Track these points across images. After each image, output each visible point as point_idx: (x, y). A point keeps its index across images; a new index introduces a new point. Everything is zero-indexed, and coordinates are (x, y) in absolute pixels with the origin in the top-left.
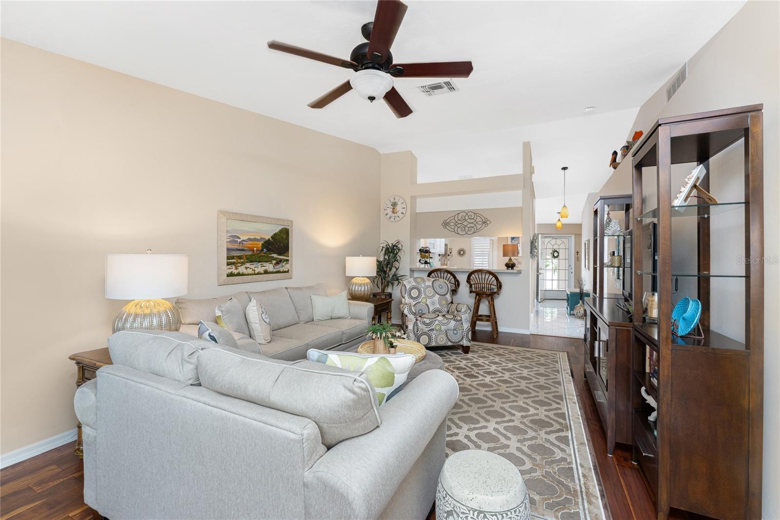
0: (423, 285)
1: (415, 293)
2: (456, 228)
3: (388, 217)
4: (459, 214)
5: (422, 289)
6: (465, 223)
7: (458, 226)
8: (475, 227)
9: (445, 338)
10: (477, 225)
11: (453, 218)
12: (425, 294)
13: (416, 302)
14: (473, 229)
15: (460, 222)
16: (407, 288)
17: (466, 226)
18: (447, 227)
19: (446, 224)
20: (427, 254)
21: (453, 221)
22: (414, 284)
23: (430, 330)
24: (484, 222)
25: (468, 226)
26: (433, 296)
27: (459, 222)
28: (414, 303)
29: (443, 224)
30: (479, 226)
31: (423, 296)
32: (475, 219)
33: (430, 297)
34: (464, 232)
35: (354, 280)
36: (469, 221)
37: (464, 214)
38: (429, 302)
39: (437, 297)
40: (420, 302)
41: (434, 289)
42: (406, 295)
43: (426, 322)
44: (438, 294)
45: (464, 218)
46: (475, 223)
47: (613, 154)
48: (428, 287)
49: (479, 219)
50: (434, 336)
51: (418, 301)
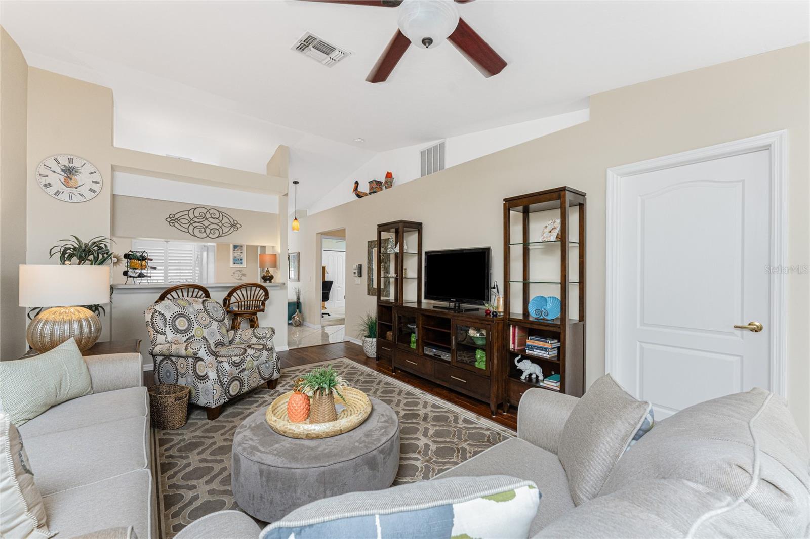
0: (191, 310)
1: (182, 324)
2: (191, 228)
3: (51, 191)
4: (196, 208)
5: (193, 316)
6: (206, 223)
7: (195, 225)
8: (220, 230)
9: (258, 376)
10: (223, 227)
11: (187, 213)
12: (199, 323)
13: (187, 337)
14: (217, 232)
15: (198, 221)
16: (168, 318)
17: (206, 227)
18: (176, 224)
19: (173, 220)
20: (144, 263)
21: (186, 217)
22: (177, 309)
23: (240, 372)
24: (232, 226)
25: (211, 227)
26: (210, 324)
27: (195, 220)
28: (185, 339)
29: (169, 220)
30: (225, 230)
31: (196, 326)
32: (220, 219)
33: (206, 327)
34: (204, 235)
35: (43, 315)
36: (211, 220)
37: (205, 211)
38: (206, 333)
39: (215, 324)
40: (193, 336)
41: (208, 314)
42: (167, 329)
43: (236, 361)
44: (216, 320)
45: (203, 216)
46: (220, 224)
47: (355, 184)
48: (199, 311)
49: (225, 220)
50: (246, 378)
51: (190, 335)
